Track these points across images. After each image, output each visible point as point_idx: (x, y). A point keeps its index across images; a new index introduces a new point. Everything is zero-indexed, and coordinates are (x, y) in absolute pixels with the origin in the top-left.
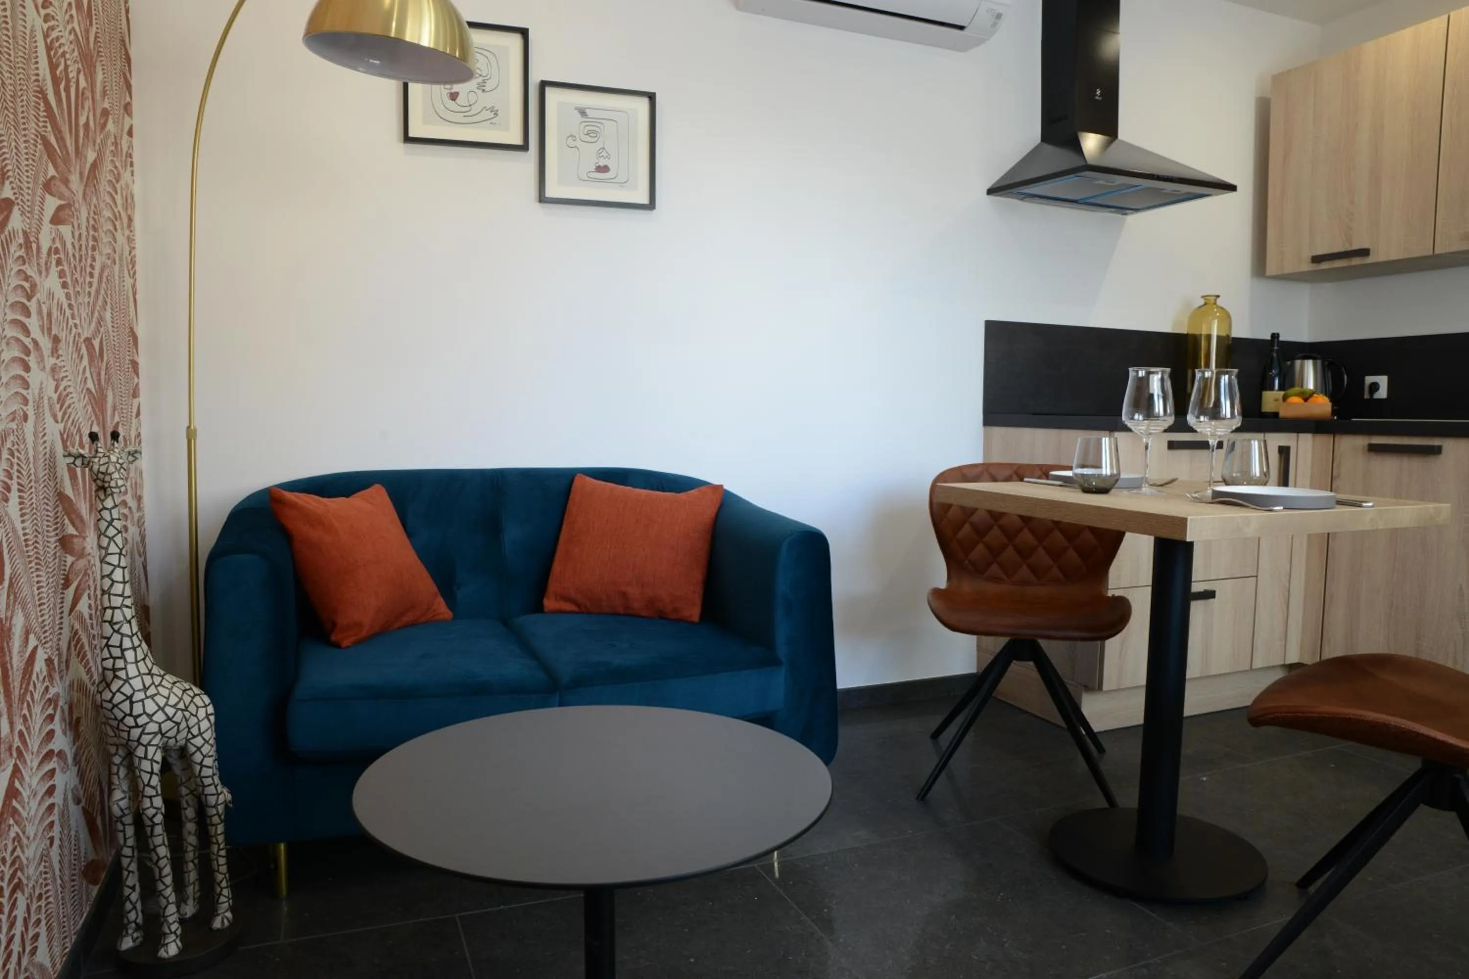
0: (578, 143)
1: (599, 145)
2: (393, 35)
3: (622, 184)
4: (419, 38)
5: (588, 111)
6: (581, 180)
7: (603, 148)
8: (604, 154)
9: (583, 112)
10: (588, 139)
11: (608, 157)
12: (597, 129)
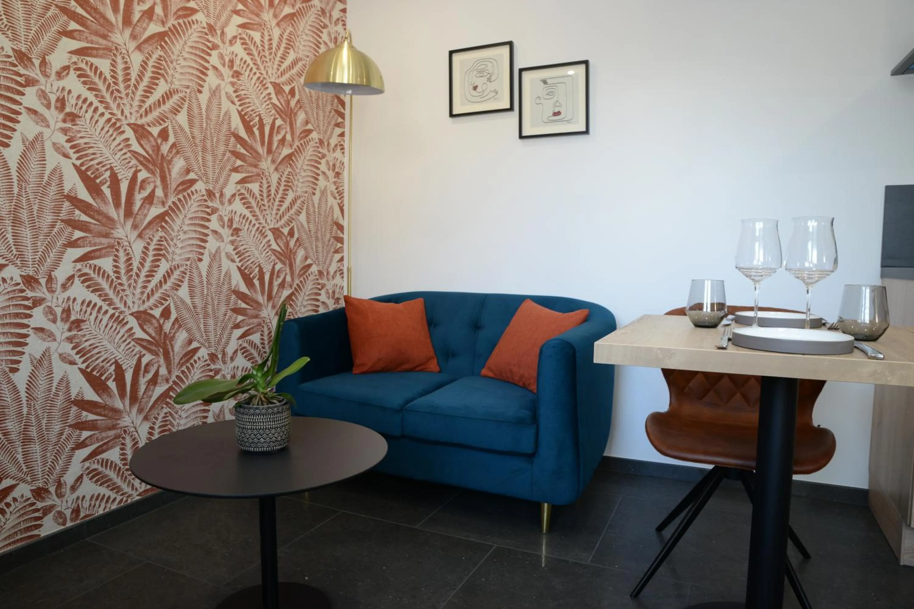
0: (542, 101)
1: (554, 100)
2: (331, 81)
3: (568, 121)
4: (342, 79)
5: (548, 81)
6: (545, 122)
7: (557, 101)
8: (558, 104)
9: (545, 82)
10: (548, 97)
11: (560, 106)
12: (553, 90)
